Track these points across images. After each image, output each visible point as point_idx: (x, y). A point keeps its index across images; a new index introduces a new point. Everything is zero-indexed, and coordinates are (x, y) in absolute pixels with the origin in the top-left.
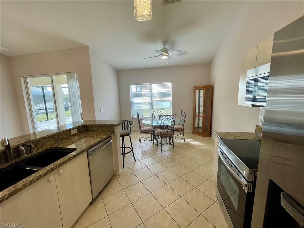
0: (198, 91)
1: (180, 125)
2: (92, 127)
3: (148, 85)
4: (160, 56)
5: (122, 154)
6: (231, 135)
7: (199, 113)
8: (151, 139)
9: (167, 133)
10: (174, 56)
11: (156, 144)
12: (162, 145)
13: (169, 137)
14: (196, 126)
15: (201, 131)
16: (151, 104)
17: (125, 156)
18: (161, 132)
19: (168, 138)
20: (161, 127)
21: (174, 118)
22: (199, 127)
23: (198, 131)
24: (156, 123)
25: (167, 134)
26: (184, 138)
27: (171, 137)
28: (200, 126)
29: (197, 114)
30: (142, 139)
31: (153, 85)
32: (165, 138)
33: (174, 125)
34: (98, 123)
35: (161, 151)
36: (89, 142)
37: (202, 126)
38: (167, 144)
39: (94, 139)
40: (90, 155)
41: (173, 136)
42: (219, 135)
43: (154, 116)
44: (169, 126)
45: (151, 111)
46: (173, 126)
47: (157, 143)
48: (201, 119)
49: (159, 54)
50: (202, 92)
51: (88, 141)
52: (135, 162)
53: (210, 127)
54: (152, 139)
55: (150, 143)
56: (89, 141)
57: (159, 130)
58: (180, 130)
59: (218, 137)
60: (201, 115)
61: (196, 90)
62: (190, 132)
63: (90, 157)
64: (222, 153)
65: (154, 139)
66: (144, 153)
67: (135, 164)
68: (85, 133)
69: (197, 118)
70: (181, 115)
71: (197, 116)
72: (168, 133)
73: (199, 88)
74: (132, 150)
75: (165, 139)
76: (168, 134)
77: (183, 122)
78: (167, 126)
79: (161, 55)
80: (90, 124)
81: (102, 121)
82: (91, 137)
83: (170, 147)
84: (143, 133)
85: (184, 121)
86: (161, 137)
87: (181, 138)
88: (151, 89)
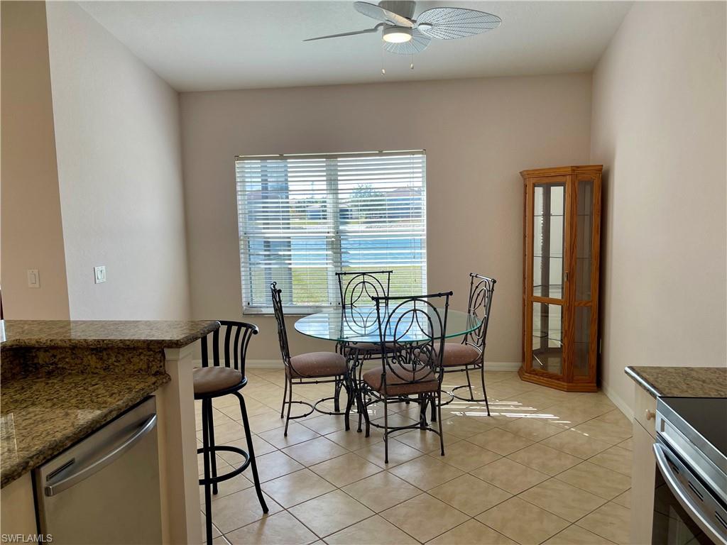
0: (539, 192)
1: (466, 339)
2: (52, 352)
3: (322, 162)
4: (375, 29)
5: (201, 482)
6: (704, 382)
7: (546, 286)
8: (337, 408)
9: (409, 376)
10: (438, 35)
11: (360, 430)
12: (387, 434)
13: (416, 396)
14: (537, 345)
15: (555, 365)
16: (336, 245)
17: (215, 492)
18: (384, 375)
19: (414, 400)
20: (382, 349)
21: (441, 311)
22: (545, 351)
23: (545, 367)
24: (360, 330)
25: (414, 382)
26: (486, 400)
27: (429, 395)
28: (551, 345)
29: (538, 293)
30: (296, 410)
31: (341, 162)
32: (402, 400)
33: (443, 338)
34: (77, 335)
35: (387, 462)
36: (41, 427)
37: (558, 344)
38: (413, 427)
39: (67, 414)
40: (47, 489)
41: (439, 391)
42: (651, 379)
43: (348, 302)
44: (425, 345)
45: (332, 279)
46: (437, 345)
47: (364, 427)
48: (555, 312)
49: (372, 23)
50: (557, 193)
51: (36, 423)
52: (263, 521)
54: (343, 409)
55: (331, 429)
56: (44, 421)
57: (372, 366)
58: (466, 365)
59: (648, 390)
60: (555, 294)
61: (534, 186)
62: (506, 372)
63: (48, 502)
64: (677, 463)
65: (349, 408)
66: (302, 474)
67: (267, 530)
68: (17, 385)
69: (537, 307)
70: (471, 298)
71: (537, 300)
72: (418, 376)
73: (547, 179)
74: (252, 460)
75: (400, 407)
76: (417, 382)
77: (479, 328)
78: (411, 346)
79: (381, 28)
80: (44, 337)
81: (104, 325)
82: (49, 404)
83: (423, 439)
84: (298, 380)
85: (486, 320)
86: (386, 394)
87: (472, 400)
88: (332, 182)
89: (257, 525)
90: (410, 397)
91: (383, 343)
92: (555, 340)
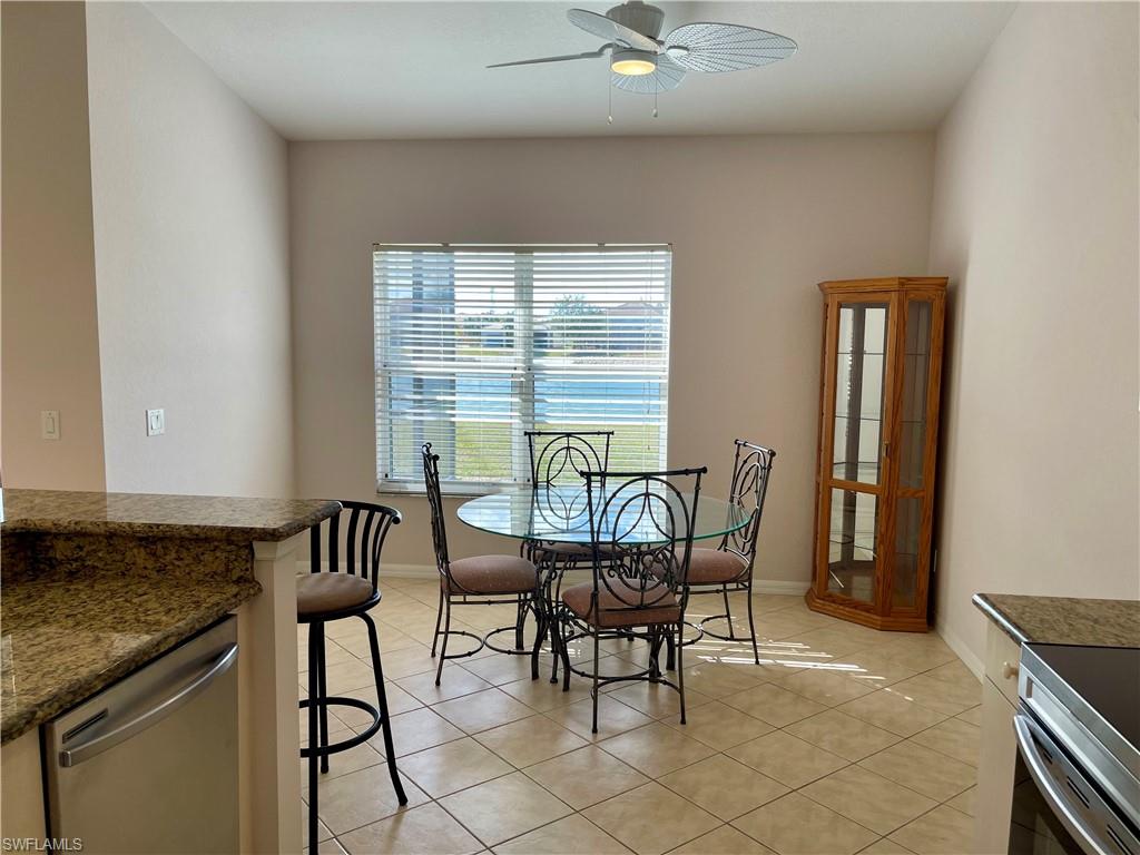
0: (847, 315)
1: (725, 542)
2: (77, 541)
3: (509, 258)
4: (600, 53)
5: (304, 753)
6: (1096, 621)
7: (852, 463)
8: (520, 644)
9: (635, 598)
10: (696, 65)
11: (554, 680)
12: (596, 687)
13: (644, 630)
14: (835, 554)
15: (863, 587)
16: (527, 388)
17: (325, 769)
18: (595, 595)
19: (641, 636)
20: (594, 554)
21: (689, 497)
22: (849, 565)
23: (847, 589)
24: (558, 522)
25: (641, 607)
26: (753, 640)
27: (664, 629)
28: (857, 557)
29: (840, 474)
30: (456, 645)
31: (540, 259)
32: (621, 635)
33: (689, 539)
34: (117, 515)
35: (595, 731)
36: (57, 659)
37: (869, 555)
38: (638, 677)
39: (98, 640)
40: (63, 756)
41: (680, 622)
42: (1014, 615)
43: (542, 477)
44: (661, 550)
45: (518, 442)
46: (680, 550)
47: (560, 675)
48: (866, 505)
49: (596, 43)
50: (875, 319)
51: (49, 651)
52: (398, 818)
53: (926, 560)
54: (529, 645)
55: (509, 677)
56: (61, 650)
57: (578, 580)
58: (724, 583)
59: (1008, 632)
60: (867, 476)
61: (840, 306)
62: (786, 597)
63: (65, 776)
64: (1048, 747)
65: (538, 645)
66: (462, 745)
67: (404, 832)
68: (21, 592)
69: (838, 495)
70: (735, 479)
71: (839, 485)
72: (649, 598)
73: (860, 297)
74: (384, 721)
75: (618, 646)
76: (647, 607)
77: (747, 526)
78: (638, 551)
79: (609, 51)
80: (64, 517)
81: (160, 501)
82: (71, 622)
83: (653, 697)
84: (461, 599)
85: (758, 513)
86: (598, 624)
87: (732, 638)
88: (524, 291)
89: (389, 823)
90: (635, 630)
91: (595, 545)
92: (865, 548)
